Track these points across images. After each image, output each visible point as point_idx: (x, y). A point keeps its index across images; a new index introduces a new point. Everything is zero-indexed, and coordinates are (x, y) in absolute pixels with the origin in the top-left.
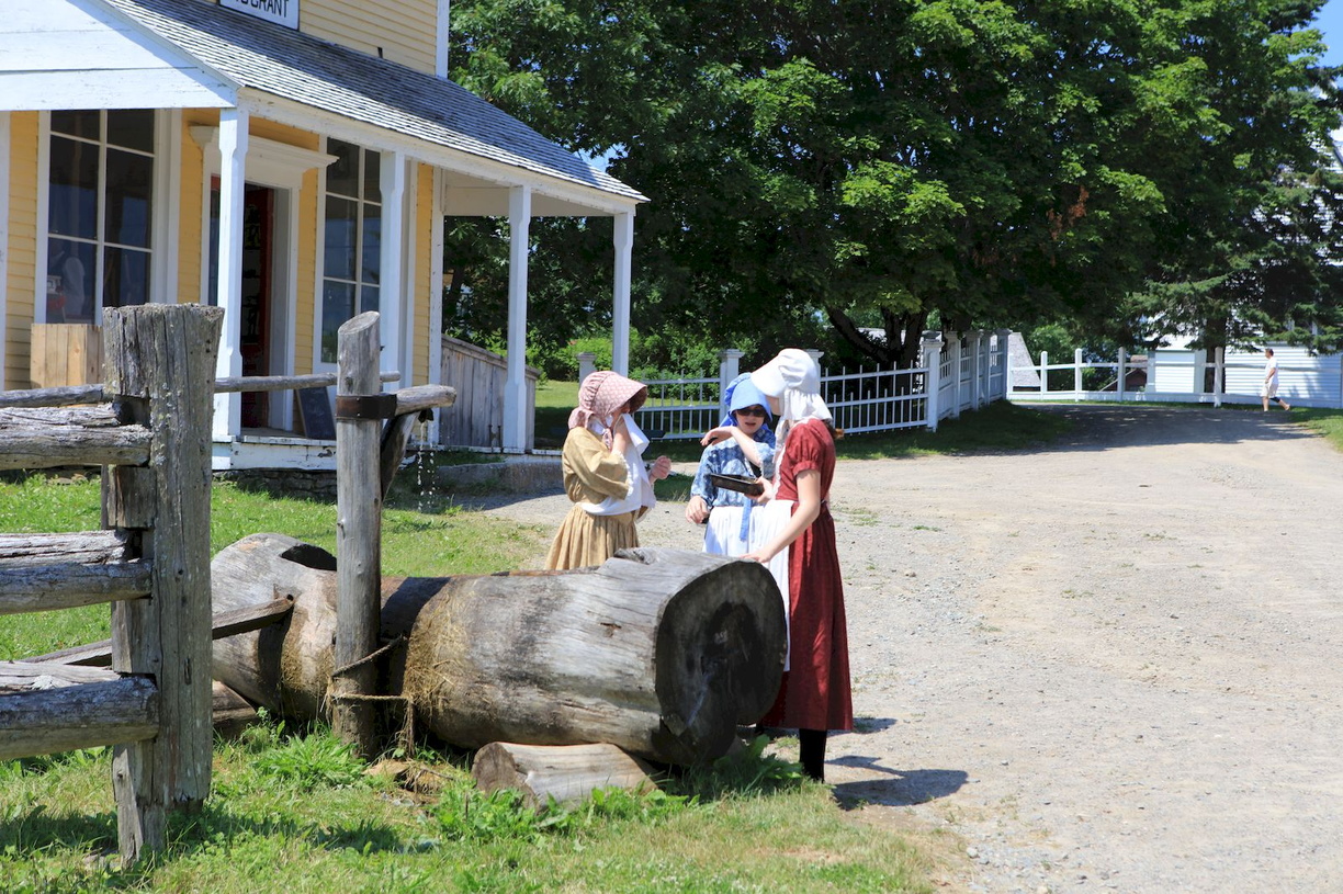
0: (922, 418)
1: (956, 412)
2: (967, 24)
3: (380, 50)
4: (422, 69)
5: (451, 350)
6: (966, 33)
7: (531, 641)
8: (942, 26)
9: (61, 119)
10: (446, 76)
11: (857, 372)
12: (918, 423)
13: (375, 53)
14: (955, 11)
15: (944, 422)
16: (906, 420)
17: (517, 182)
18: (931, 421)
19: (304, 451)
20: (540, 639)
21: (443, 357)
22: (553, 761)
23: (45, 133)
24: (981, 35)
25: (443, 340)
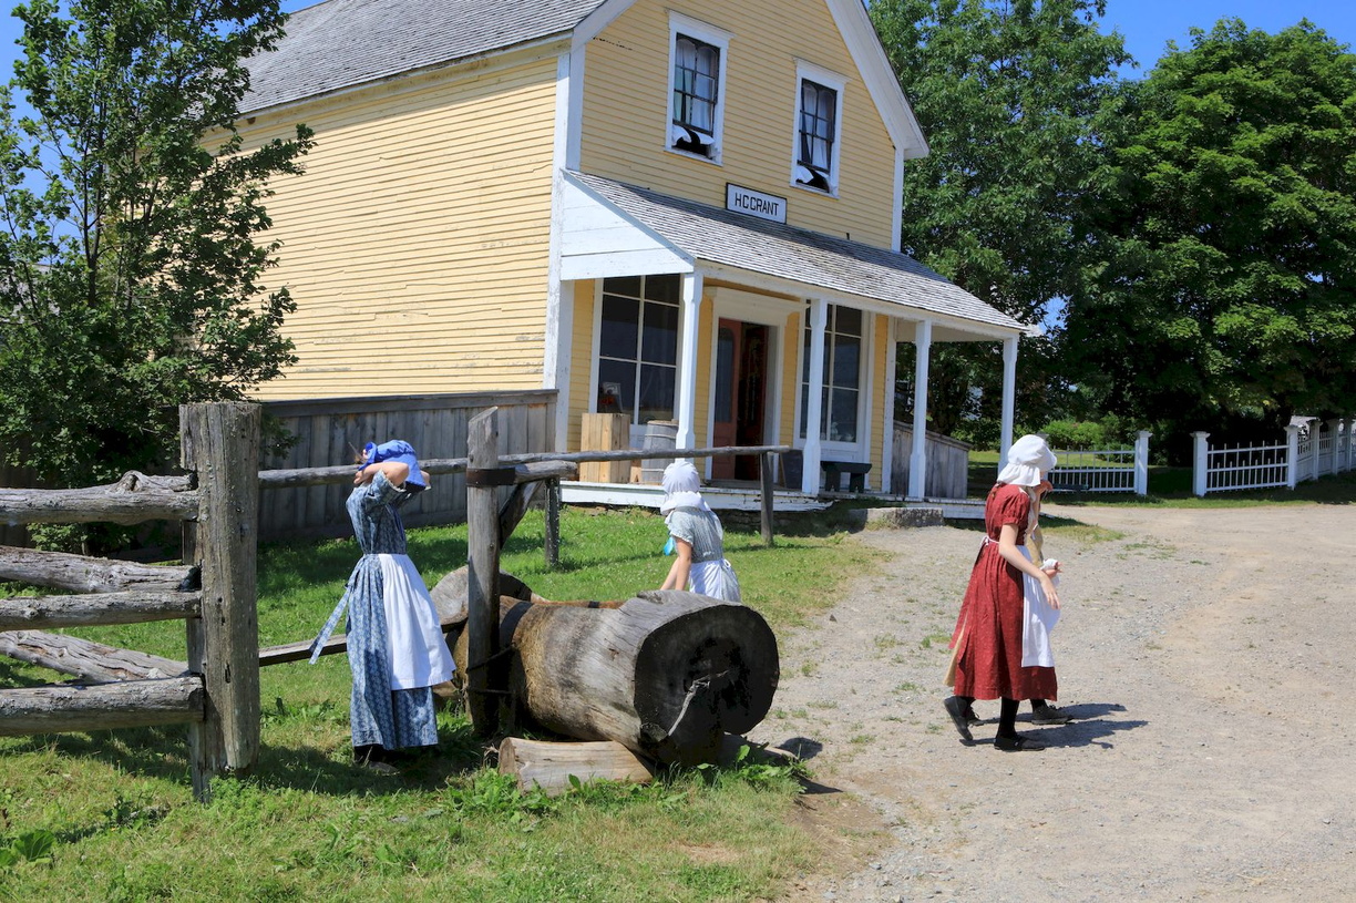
0: (1284, 480)
1: (1316, 476)
2: (1313, 208)
3: (848, 234)
4: (880, 246)
5: (902, 431)
6: (1310, 215)
7: (573, 658)
8: (1292, 211)
9: (610, 283)
10: (899, 250)
11: (1236, 448)
12: (1281, 483)
13: (845, 237)
14: (1303, 199)
15: (1299, 485)
16: (1271, 481)
17: (920, 318)
18: (1291, 482)
19: (743, 498)
20: (578, 657)
21: (895, 436)
22: (549, 755)
23: (599, 294)
24: (1323, 216)
25: (895, 424)
